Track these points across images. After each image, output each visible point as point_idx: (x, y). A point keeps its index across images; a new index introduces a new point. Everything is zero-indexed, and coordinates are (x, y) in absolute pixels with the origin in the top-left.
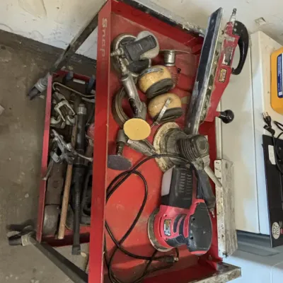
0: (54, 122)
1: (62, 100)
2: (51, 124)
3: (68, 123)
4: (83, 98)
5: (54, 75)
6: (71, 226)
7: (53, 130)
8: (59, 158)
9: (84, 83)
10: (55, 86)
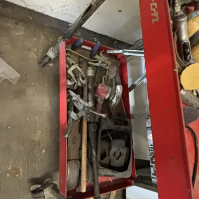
0: (69, 83)
1: (73, 64)
2: (67, 85)
3: (79, 84)
4: (89, 63)
5: (66, 41)
6: (91, 178)
7: (70, 91)
8: (77, 116)
9: (90, 48)
10: (67, 52)
